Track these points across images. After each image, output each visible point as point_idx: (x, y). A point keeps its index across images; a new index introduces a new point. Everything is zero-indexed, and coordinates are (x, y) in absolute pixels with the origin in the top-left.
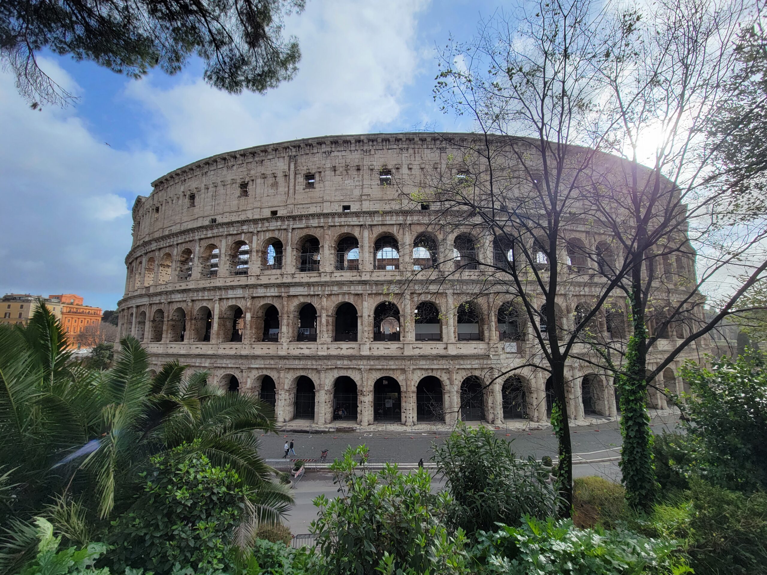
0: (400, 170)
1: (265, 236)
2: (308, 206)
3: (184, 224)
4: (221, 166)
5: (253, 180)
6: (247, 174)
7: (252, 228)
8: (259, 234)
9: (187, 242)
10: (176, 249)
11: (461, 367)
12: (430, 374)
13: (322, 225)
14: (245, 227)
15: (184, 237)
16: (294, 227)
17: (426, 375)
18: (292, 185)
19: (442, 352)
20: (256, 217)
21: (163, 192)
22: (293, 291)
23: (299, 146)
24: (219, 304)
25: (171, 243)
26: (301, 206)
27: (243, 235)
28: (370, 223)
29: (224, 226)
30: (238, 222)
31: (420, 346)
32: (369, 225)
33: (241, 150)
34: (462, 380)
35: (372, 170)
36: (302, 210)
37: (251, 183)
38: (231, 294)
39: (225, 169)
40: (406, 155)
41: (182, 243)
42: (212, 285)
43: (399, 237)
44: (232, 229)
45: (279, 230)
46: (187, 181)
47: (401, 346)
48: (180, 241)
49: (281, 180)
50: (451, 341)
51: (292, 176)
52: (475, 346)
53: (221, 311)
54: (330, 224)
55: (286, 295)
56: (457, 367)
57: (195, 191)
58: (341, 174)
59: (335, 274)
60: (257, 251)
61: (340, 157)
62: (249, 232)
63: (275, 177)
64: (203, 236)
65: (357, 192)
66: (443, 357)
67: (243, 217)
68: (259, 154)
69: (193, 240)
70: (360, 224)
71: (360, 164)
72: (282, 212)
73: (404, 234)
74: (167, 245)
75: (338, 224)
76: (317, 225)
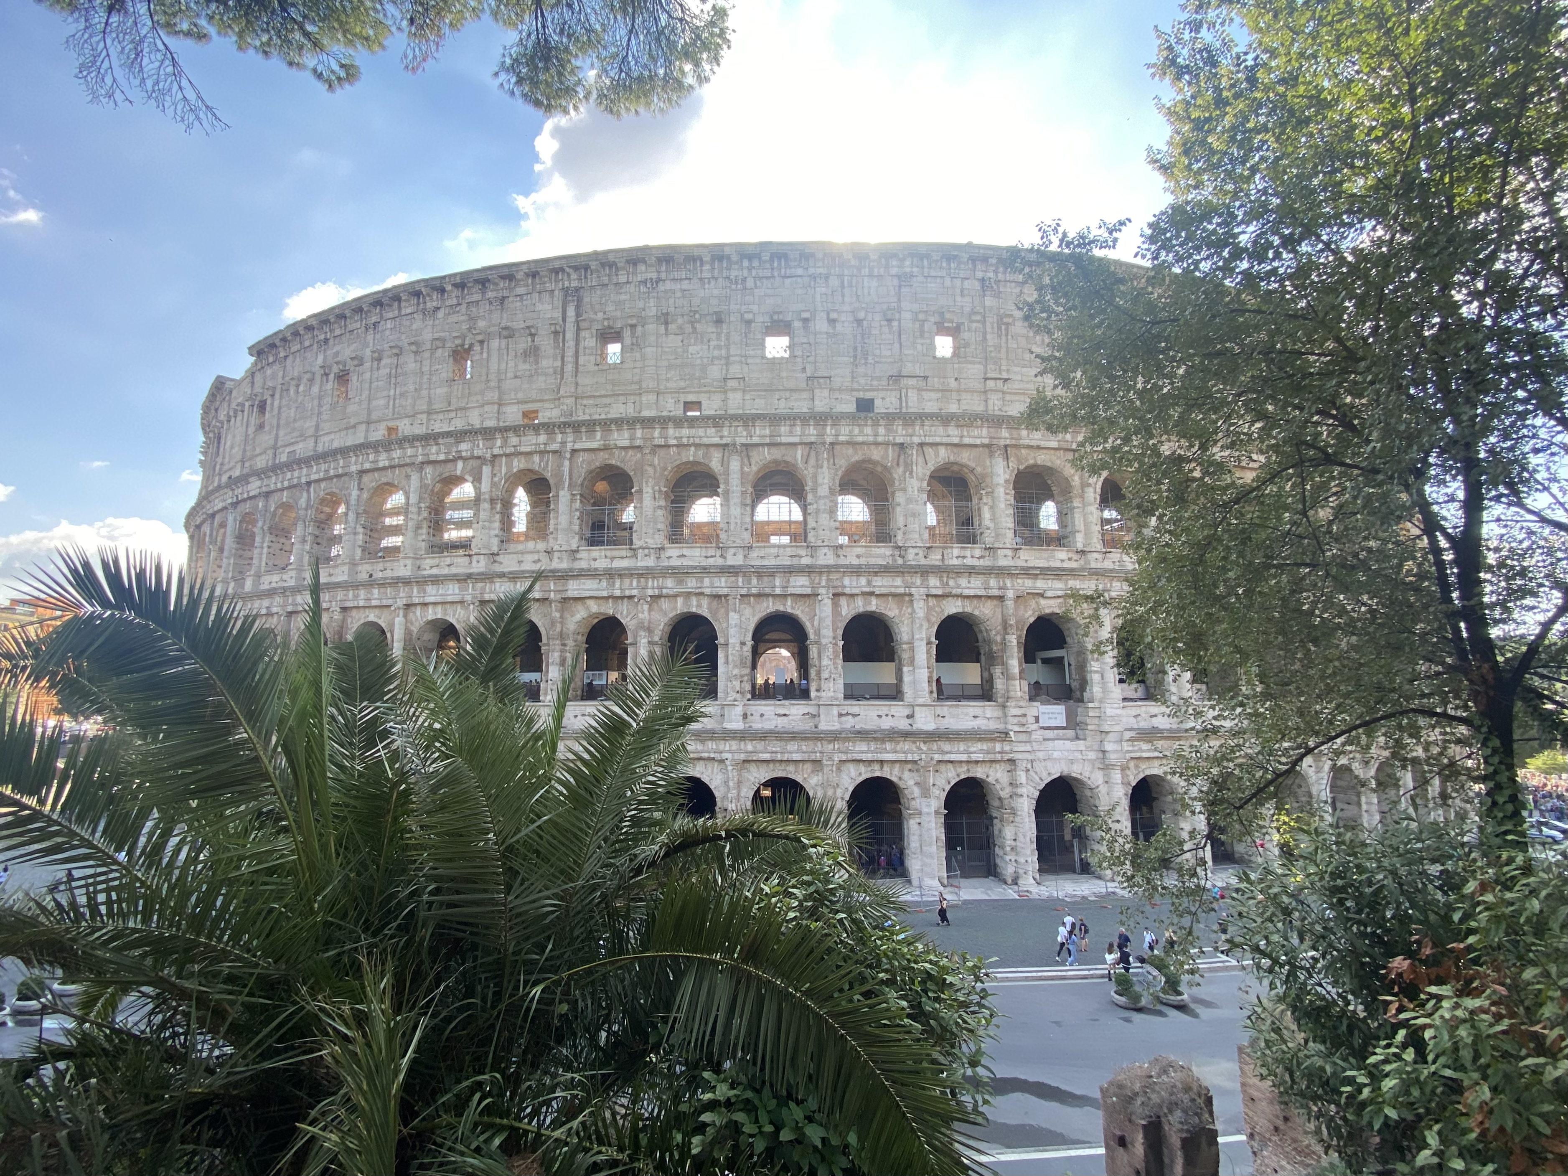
0: (811, 324)
1: (509, 465)
2: (607, 401)
3: (326, 439)
4: (409, 311)
5: (481, 342)
6: (469, 329)
7: (481, 448)
8: (497, 461)
9: (330, 478)
10: (305, 495)
11: (947, 757)
12: (878, 774)
13: (638, 443)
14: (463, 446)
15: (323, 467)
16: (577, 446)
17: (869, 775)
18: (570, 353)
19: (903, 724)
20: (490, 423)
21: (276, 367)
22: (574, 588)
23: (586, 268)
24: (405, 616)
25: (295, 481)
26: (591, 402)
27: (460, 464)
28: (743, 440)
29: (418, 444)
30: (449, 434)
31: (855, 710)
32: (743, 445)
33: (455, 275)
34: (948, 788)
35: (749, 322)
36: (593, 410)
37: (477, 348)
38: (432, 593)
39: (418, 316)
40: (824, 290)
41: (318, 481)
42: (389, 574)
43: (807, 472)
44: (434, 449)
45: (542, 453)
46: (331, 342)
47: (812, 710)
48: (314, 477)
49: (545, 342)
50: (921, 701)
51: (570, 335)
52: (978, 711)
53: (408, 633)
54: (656, 442)
55: (559, 596)
56: (937, 757)
57: (350, 365)
58: (681, 331)
59: (669, 553)
60: (492, 501)
61: (679, 294)
62: (473, 457)
63: (532, 335)
64: (367, 466)
65: (715, 372)
66: (906, 735)
67: (458, 424)
68: (496, 284)
69: (346, 474)
70: (724, 441)
71: (723, 308)
72: (548, 414)
73: (819, 466)
74: (286, 484)
75: (675, 442)
76: (626, 443)
